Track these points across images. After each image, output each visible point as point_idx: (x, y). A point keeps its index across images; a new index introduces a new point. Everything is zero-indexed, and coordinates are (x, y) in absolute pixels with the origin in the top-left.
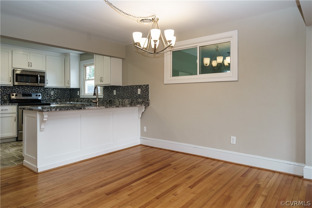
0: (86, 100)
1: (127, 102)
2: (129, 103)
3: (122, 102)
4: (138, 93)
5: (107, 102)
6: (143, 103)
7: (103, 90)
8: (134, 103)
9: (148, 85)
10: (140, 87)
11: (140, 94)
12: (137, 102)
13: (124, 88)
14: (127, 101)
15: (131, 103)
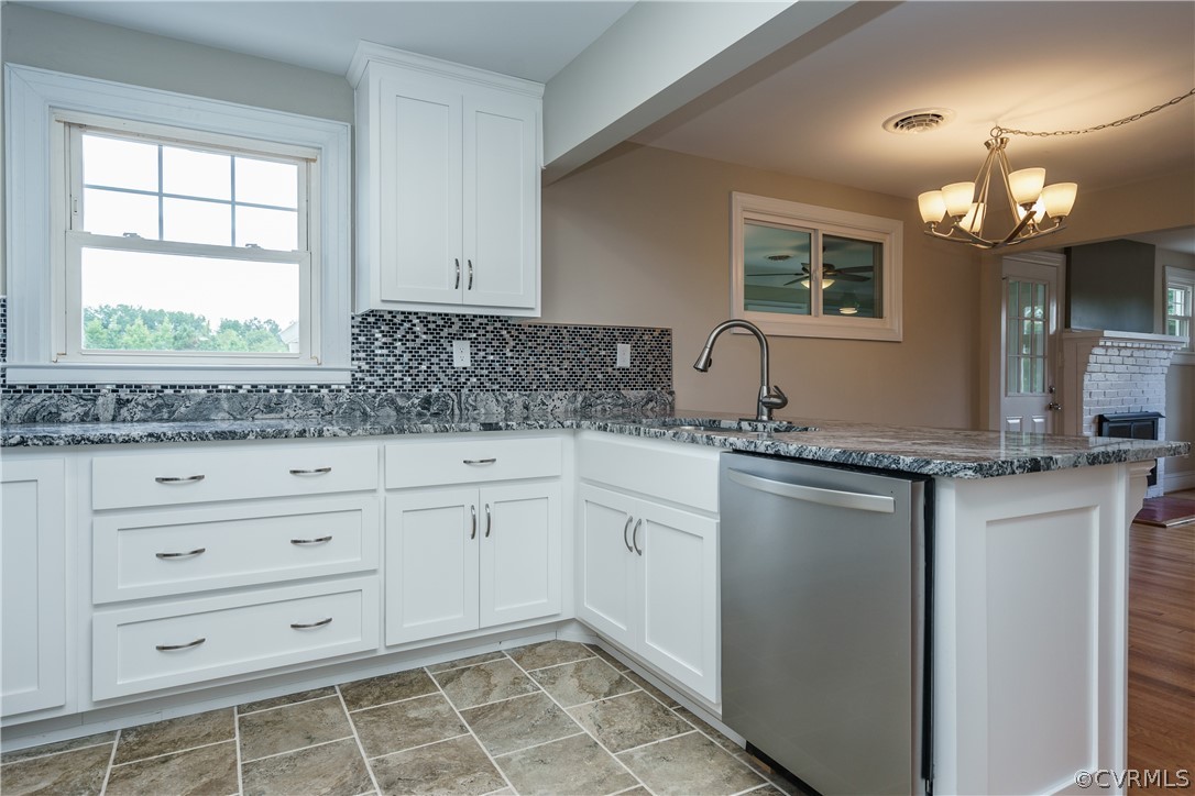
0: (121, 403)
1: (558, 403)
2: (571, 407)
3: (526, 407)
4: (619, 364)
5: (399, 410)
6: (647, 403)
7: (355, 337)
8: (599, 408)
9: (665, 333)
10: (627, 334)
11: (628, 365)
12: (621, 402)
13: (533, 337)
14: (560, 401)
15: (587, 405)
